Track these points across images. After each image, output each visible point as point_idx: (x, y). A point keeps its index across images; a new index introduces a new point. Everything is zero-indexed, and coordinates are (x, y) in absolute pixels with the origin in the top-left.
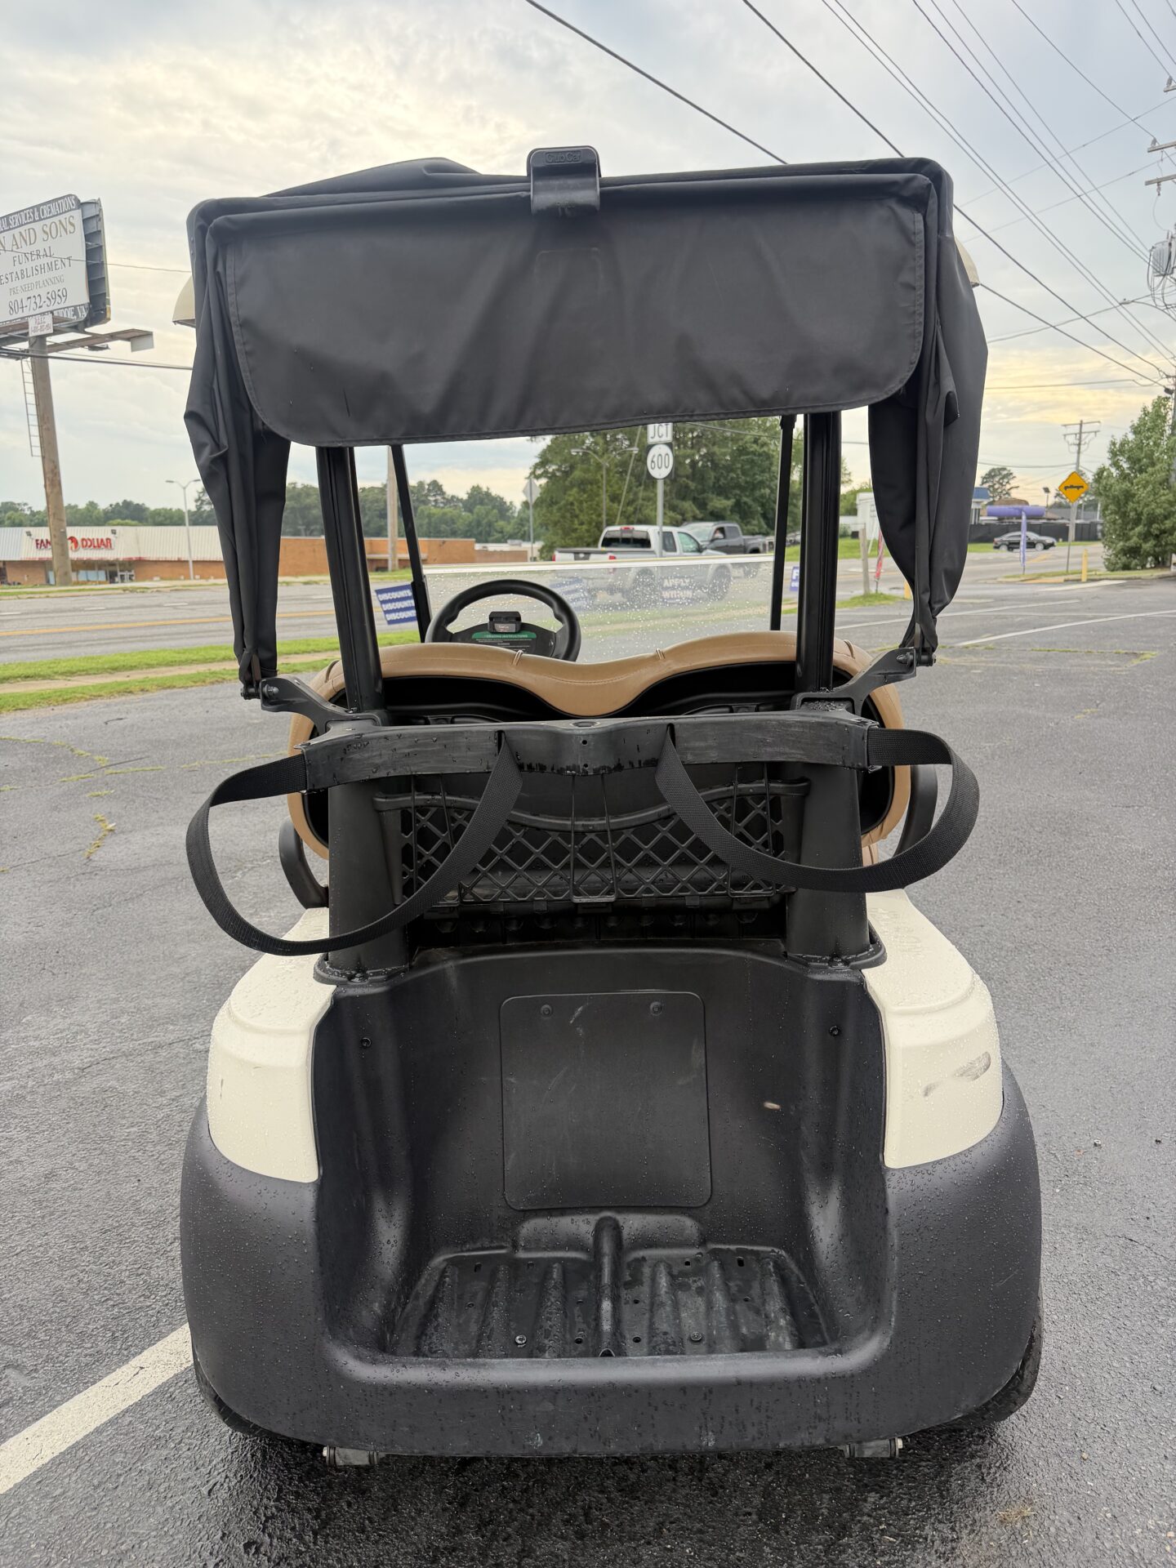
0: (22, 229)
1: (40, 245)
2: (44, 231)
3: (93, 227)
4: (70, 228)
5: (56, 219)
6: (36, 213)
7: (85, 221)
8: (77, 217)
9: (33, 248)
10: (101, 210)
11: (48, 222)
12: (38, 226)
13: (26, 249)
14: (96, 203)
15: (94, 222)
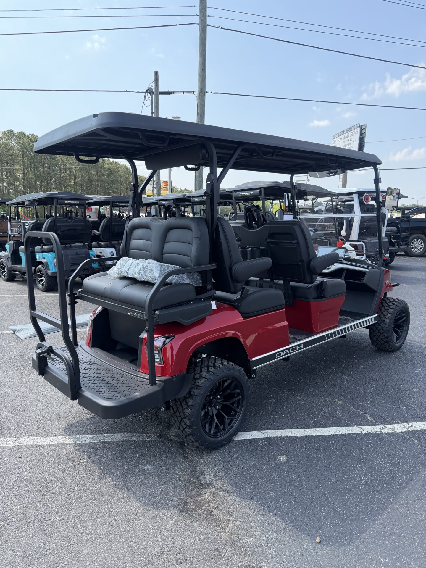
0: (346, 134)
1: (349, 138)
2: (351, 134)
3: (362, 132)
4: (357, 133)
5: (354, 131)
6: (350, 129)
7: (361, 130)
8: (359, 129)
9: (348, 139)
10: (366, 127)
11: (352, 131)
12: (349, 133)
13: (346, 139)
14: (365, 125)
15: (364, 130)
